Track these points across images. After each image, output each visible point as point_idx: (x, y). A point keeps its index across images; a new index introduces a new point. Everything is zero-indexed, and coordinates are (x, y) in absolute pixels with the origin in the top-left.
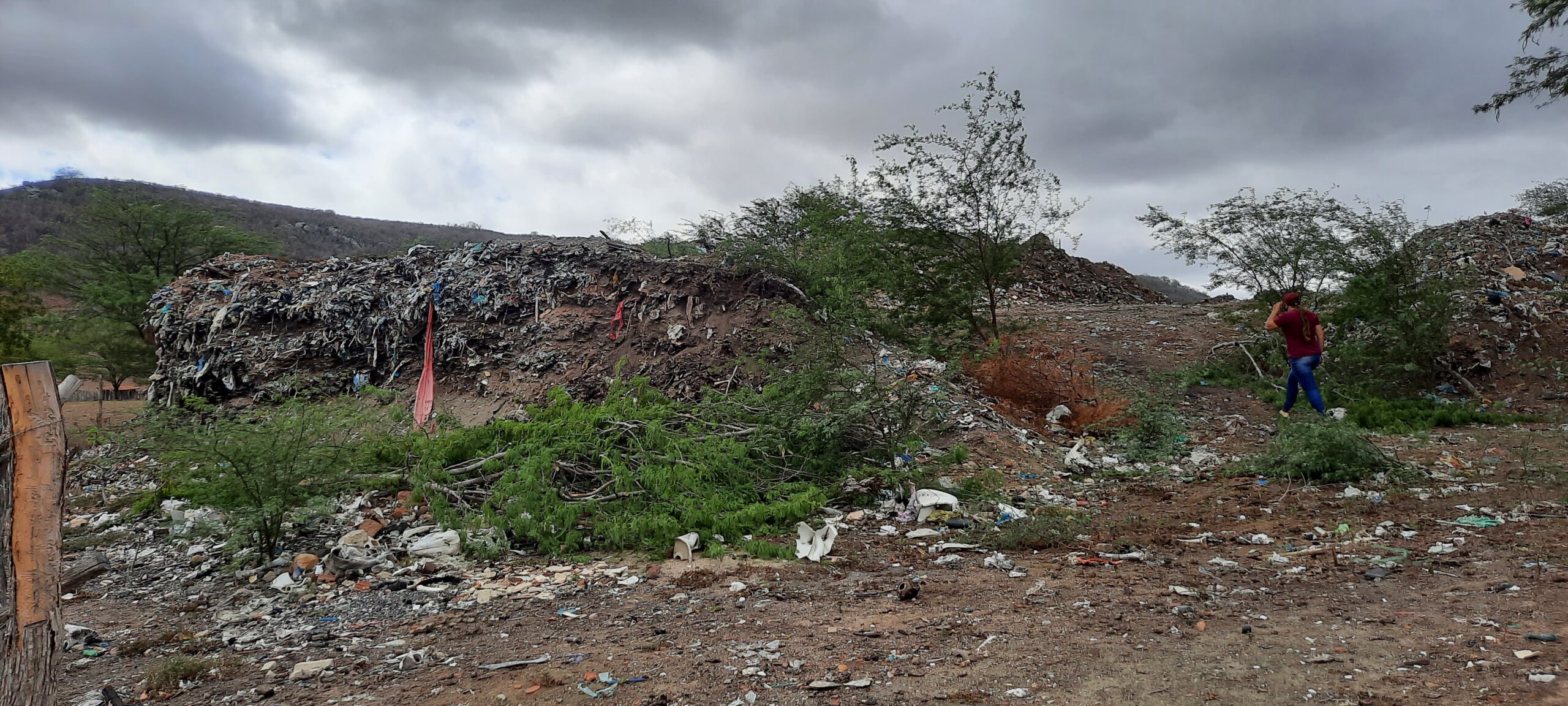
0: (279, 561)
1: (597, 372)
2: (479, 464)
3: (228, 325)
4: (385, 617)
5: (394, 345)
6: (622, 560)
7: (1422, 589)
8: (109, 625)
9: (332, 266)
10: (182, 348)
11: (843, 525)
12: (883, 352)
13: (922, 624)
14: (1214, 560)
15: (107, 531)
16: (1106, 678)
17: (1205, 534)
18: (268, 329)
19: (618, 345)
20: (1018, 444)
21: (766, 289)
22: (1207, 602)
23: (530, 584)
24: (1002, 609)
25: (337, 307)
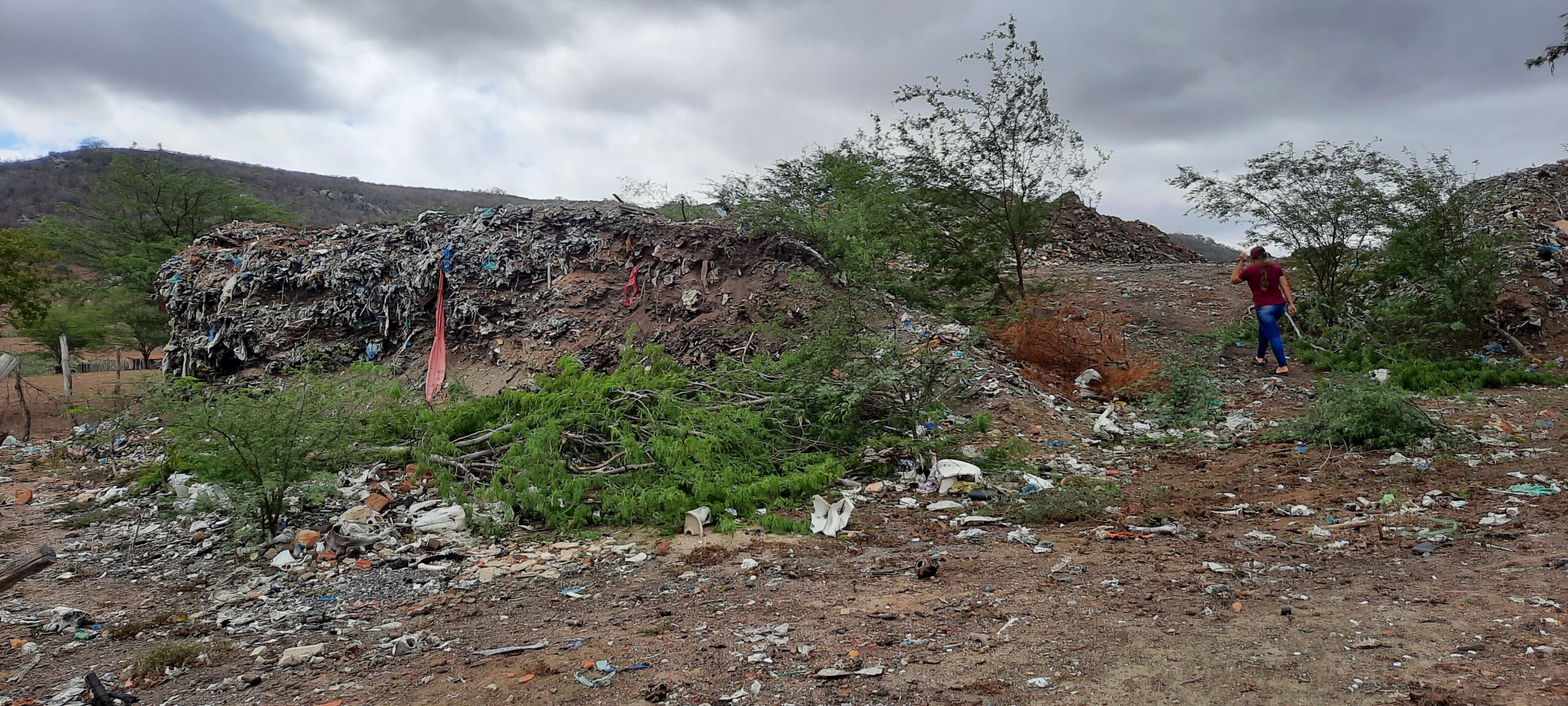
0: (281, 537)
1: (610, 339)
2: (487, 436)
3: (238, 295)
4: (384, 597)
5: (406, 314)
6: (630, 536)
7: (1474, 565)
8: (104, 606)
9: (342, 233)
10: (193, 318)
11: (862, 498)
12: (905, 317)
13: (940, 605)
14: (1250, 534)
15: (112, 506)
16: (1135, 666)
17: (1241, 505)
18: (278, 298)
19: (631, 311)
20: (1045, 410)
21: (783, 252)
22: (1244, 581)
23: (534, 562)
24: (1025, 587)
25: (347, 275)
